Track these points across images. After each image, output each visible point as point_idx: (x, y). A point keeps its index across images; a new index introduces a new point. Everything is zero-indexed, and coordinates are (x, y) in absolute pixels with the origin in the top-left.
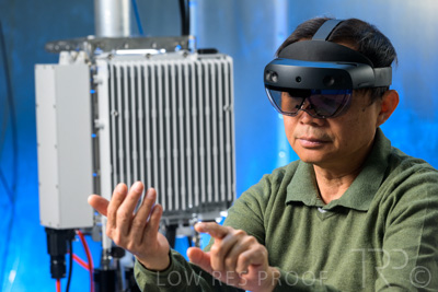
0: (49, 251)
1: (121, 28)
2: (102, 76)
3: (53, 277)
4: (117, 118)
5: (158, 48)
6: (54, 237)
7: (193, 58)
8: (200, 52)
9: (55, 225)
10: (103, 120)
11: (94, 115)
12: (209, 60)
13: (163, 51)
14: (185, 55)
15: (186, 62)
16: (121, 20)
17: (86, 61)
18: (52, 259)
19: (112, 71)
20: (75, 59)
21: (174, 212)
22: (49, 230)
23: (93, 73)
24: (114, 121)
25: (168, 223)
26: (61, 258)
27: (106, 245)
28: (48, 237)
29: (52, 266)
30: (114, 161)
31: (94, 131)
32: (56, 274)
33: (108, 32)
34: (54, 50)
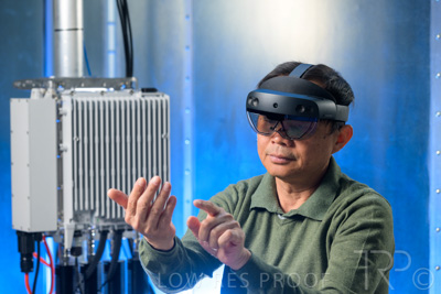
0: (20, 250)
1: (76, 71)
2: (67, 108)
3: (23, 271)
4: (78, 143)
5: (108, 87)
6: (24, 239)
7: (138, 95)
8: (143, 90)
9: (26, 228)
10: (67, 143)
11: (60, 141)
12: (151, 98)
13: (112, 89)
14: (132, 93)
15: (129, 98)
16: (76, 64)
17: (53, 97)
18: (22, 256)
19: (75, 105)
20: (44, 95)
21: (121, 219)
22: (19, 233)
23: (59, 106)
24: (76, 145)
25: (116, 228)
26: (29, 256)
27: (68, 245)
28: (19, 239)
29: (22, 262)
30: (76, 177)
31: (59, 153)
32: (26, 268)
33: (65, 73)
34: (21, 87)
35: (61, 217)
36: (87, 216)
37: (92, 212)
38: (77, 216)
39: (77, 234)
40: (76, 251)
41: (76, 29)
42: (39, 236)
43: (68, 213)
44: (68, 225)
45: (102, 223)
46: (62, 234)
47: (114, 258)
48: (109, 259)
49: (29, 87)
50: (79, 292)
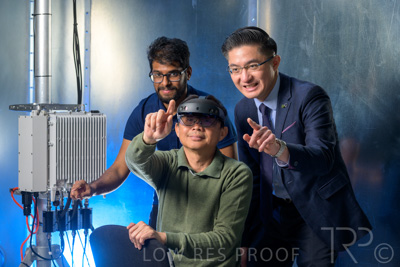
0: (23, 203)
1: (48, 100)
2: (53, 120)
3: (25, 215)
9: (29, 190)
10: (53, 141)
11: (48, 140)
12: (96, 116)
13: (71, 111)
14: (85, 113)
15: (85, 116)
17: (45, 115)
18: (25, 206)
19: (58, 119)
20: (38, 114)
22: (23, 193)
23: (49, 120)
24: (58, 142)
26: (29, 206)
27: (52, 199)
28: (23, 196)
29: (25, 210)
30: (58, 160)
31: (48, 146)
32: (27, 213)
33: (42, 101)
34: (15, 109)
35: (48, 183)
36: (63, 183)
37: (66, 180)
38: (58, 184)
39: (57, 193)
40: (56, 203)
41: (48, 76)
42: (36, 194)
43: (53, 181)
44: (52, 188)
46: (49, 194)
47: (75, 207)
48: (71, 208)
49: (21, 109)
50: (56, 226)
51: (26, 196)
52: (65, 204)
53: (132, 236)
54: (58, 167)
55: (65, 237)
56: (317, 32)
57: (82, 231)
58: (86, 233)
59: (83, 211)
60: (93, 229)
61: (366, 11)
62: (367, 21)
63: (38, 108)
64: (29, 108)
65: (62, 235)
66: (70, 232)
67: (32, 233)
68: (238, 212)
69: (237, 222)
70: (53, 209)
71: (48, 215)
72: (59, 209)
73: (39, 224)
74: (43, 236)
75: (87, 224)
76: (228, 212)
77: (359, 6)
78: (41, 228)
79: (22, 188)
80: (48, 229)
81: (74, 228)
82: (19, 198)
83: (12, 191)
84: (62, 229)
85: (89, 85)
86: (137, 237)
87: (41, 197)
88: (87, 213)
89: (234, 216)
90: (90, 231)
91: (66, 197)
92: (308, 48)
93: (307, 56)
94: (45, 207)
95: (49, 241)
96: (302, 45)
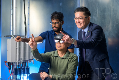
0: (8, 66)
1: (16, 34)
10: (18, 47)
21: (26, 60)
22: (8, 63)
26: (10, 67)
27: (17, 65)
28: (8, 64)
30: (19, 53)
31: (16, 48)
32: (10, 69)
33: (14, 34)
34: (6, 37)
35: (16, 60)
36: (21, 60)
37: (21, 59)
38: (19, 60)
39: (19, 63)
40: (18, 66)
42: (12, 63)
43: (18, 59)
44: (17, 61)
45: (23, 61)
46: (16, 63)
47: (24, 67)
48: (23, 67)
49: (8, 37)
50: (18, 73)
51: (9, 64)
52: (21, 66)
53: (41, 76)
54: (19, 55)
55: (21, 76)
56: (98, 13)
57: (26, 74)
58: (28, 75)
59: (27, 68)
60: (30, 74)
61: (113, 7)
62: (114, 10)
63: (13, 36)
64: (10, 37)
65: (20, 76)
66: (23, 75)
67: (11, 75)
68: (73, 69)
69: (73, 72)
70: (18, 68)
71: (16, 70)
72: (19, 68)
73: (13, 72)
74: (14, 76)
75: (28, 72)
76: (70, 69)
77: (111, 5)
78: (14, 73)
79: (8, 61)
80: (16, 74)
81: (24, 74)
82: (7, 64)
83: (5, 62)
84: (20, 74)
85: (29, 30)
86: (43, 77)
87: (14, 64)
88: (28, 69)
89: (72, 70)
90: (29, 74)
91: (22, 64)
92: (96, 18)
93: (95, 21)
94: (15, 67)
95: (16, 78)
96: (94, 17)
